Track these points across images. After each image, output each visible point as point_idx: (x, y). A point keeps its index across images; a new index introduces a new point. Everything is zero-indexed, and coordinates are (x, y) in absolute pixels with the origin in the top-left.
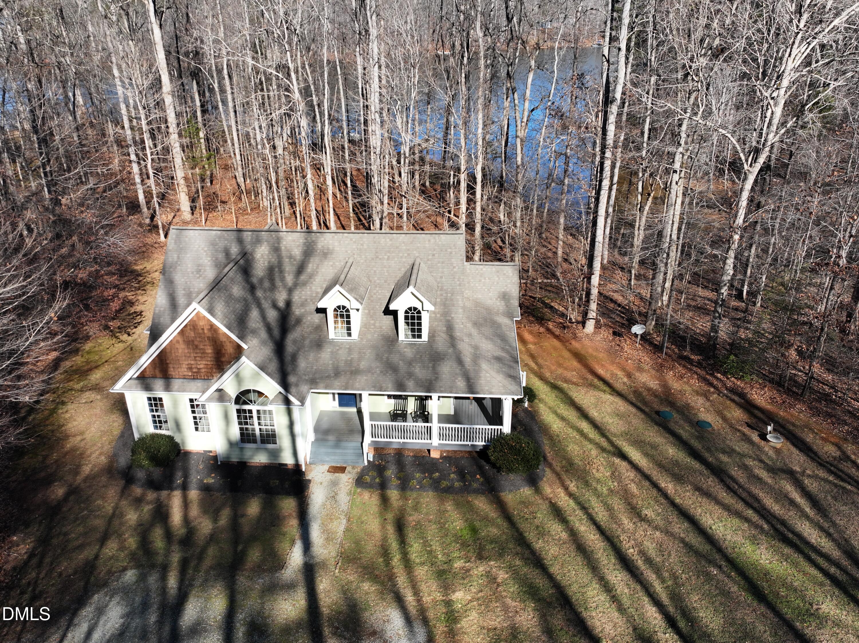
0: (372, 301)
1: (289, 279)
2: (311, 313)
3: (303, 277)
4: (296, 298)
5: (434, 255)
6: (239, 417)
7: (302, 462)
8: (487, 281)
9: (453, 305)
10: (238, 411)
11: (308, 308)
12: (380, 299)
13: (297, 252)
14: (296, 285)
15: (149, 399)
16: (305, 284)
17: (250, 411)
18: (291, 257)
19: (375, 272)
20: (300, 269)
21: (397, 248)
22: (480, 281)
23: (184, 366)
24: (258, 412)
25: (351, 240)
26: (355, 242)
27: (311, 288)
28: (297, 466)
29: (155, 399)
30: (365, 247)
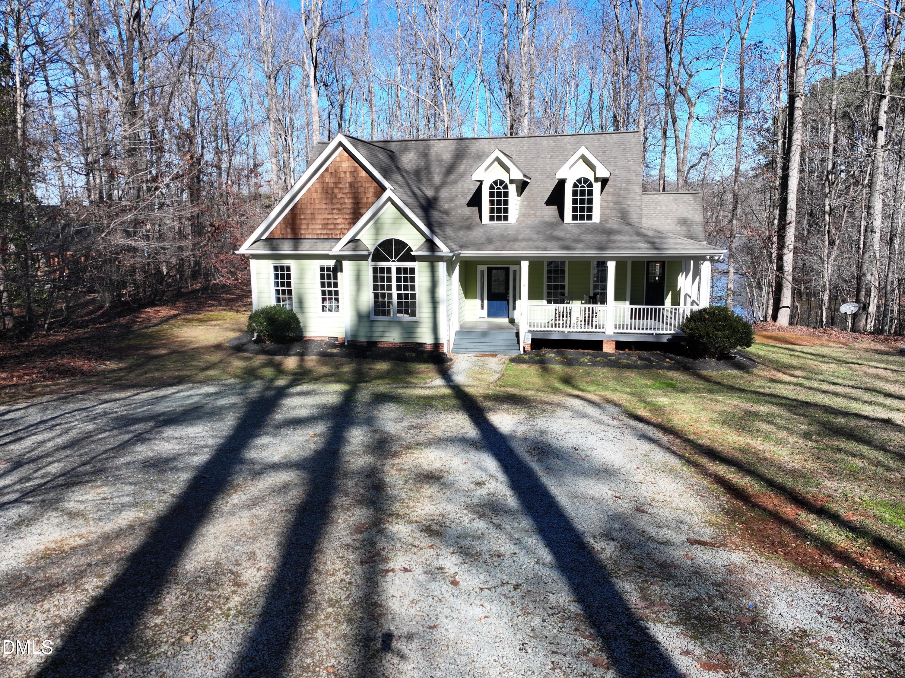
0: (532, 194)
1: (437, 179)
2: (462, 207)
3: (452, 177)
4: (444, 194)
5: (604, 152)
6: (375, 279)
7: (443, 340)
8: (664, 208)
9: (629, 194)
10: (375, 270)
11: (457, 203)
12: (541, 192)
13: (447, 157)
14: (443, 184)
15: (276, 268)
16: (455, 182)
17: (389, 270)
18: (440, 161)
19: (536, 169)
20: (450, 169)
21: (562, 147)
22: (655, 208)
23: (319, 222)
24: (398, 270)
25: (510, 143)
26: (514, 145)
27: (462, 185)
28: (437, 345)
29: (282, 268)
30: (525, 148)
